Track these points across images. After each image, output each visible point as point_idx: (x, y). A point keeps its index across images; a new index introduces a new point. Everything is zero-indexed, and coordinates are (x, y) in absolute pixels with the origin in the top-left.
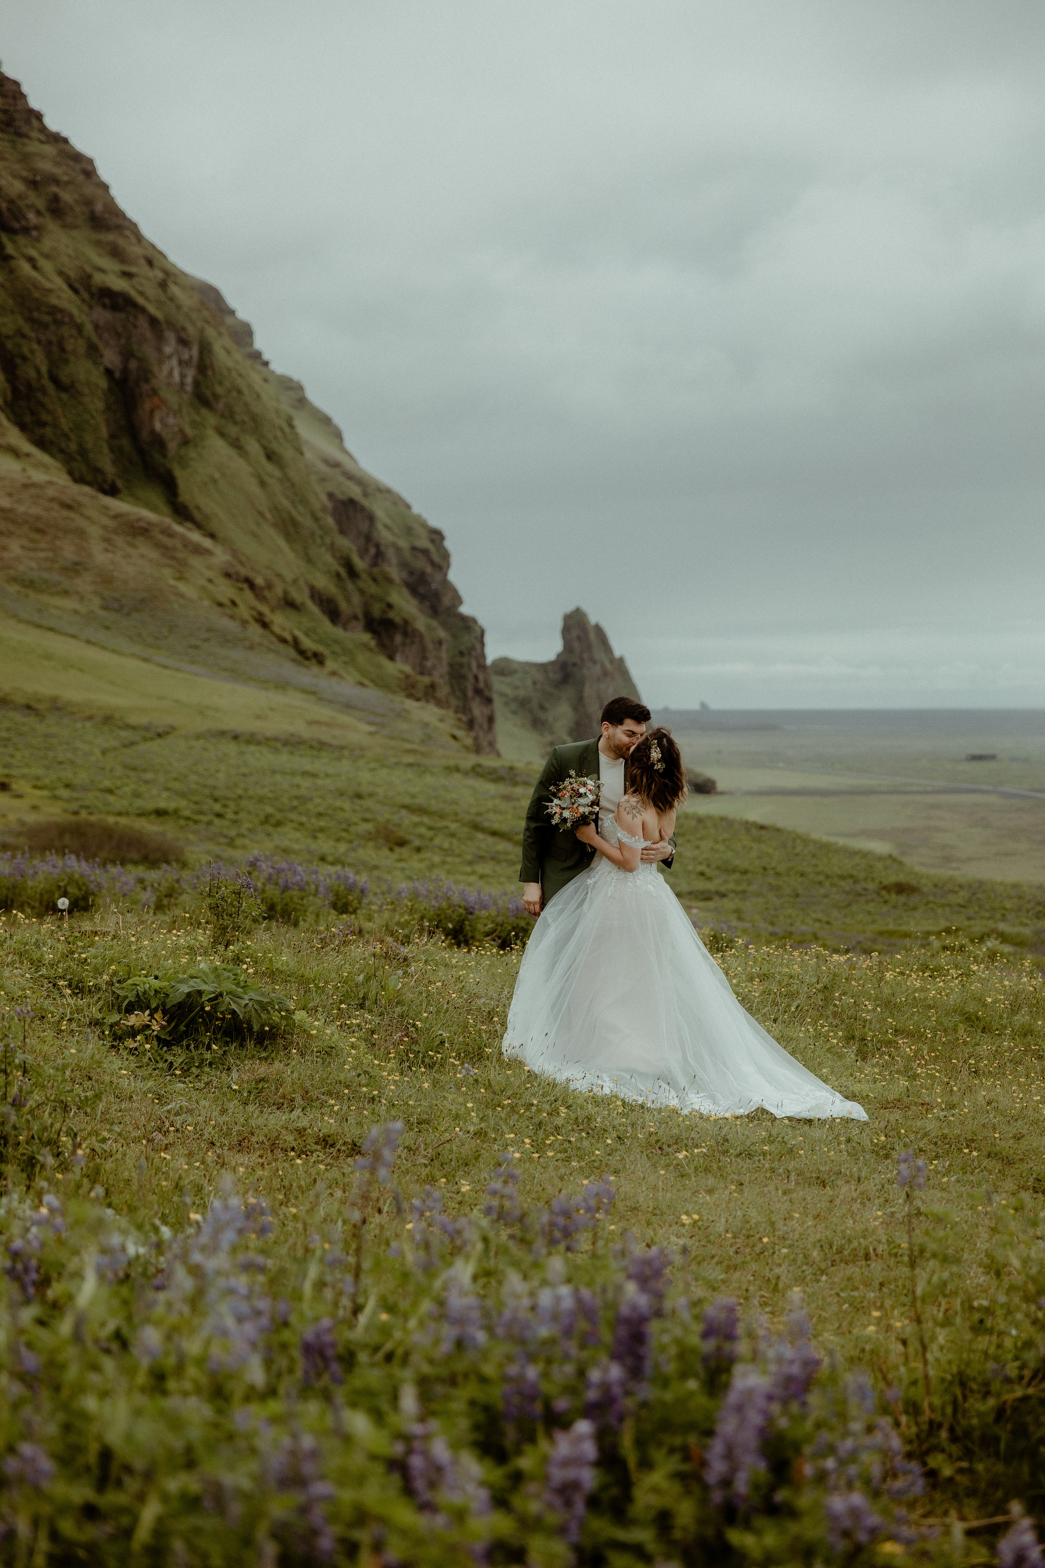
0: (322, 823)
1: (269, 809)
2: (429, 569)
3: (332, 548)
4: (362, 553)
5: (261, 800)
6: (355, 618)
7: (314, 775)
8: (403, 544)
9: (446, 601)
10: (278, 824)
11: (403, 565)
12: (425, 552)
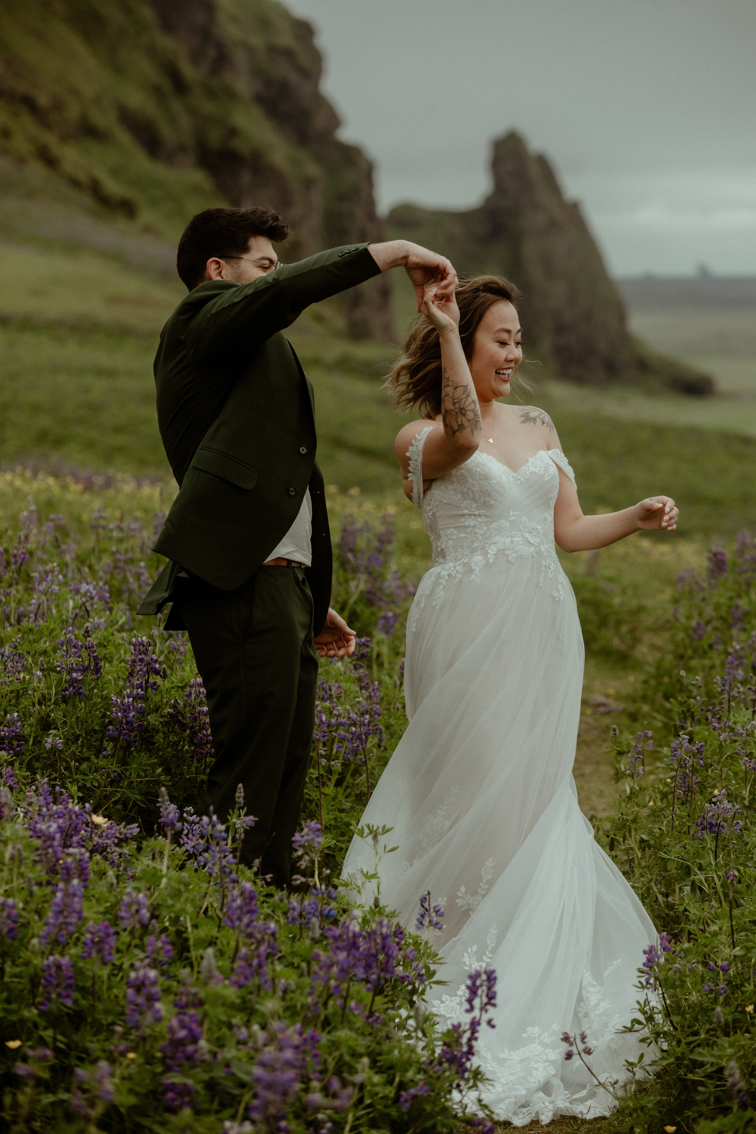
0: (118, 440)
1: (45, 421)
2: (294, 78)
3: (151, 51)
4: (196, 57)
5: (36, 409)
6: (182, 149)
7: (109, 373)
8: (257, 41)
9: (319, 122)
10: (59, 442)
11: (257, 72)
12: (288, 54)
